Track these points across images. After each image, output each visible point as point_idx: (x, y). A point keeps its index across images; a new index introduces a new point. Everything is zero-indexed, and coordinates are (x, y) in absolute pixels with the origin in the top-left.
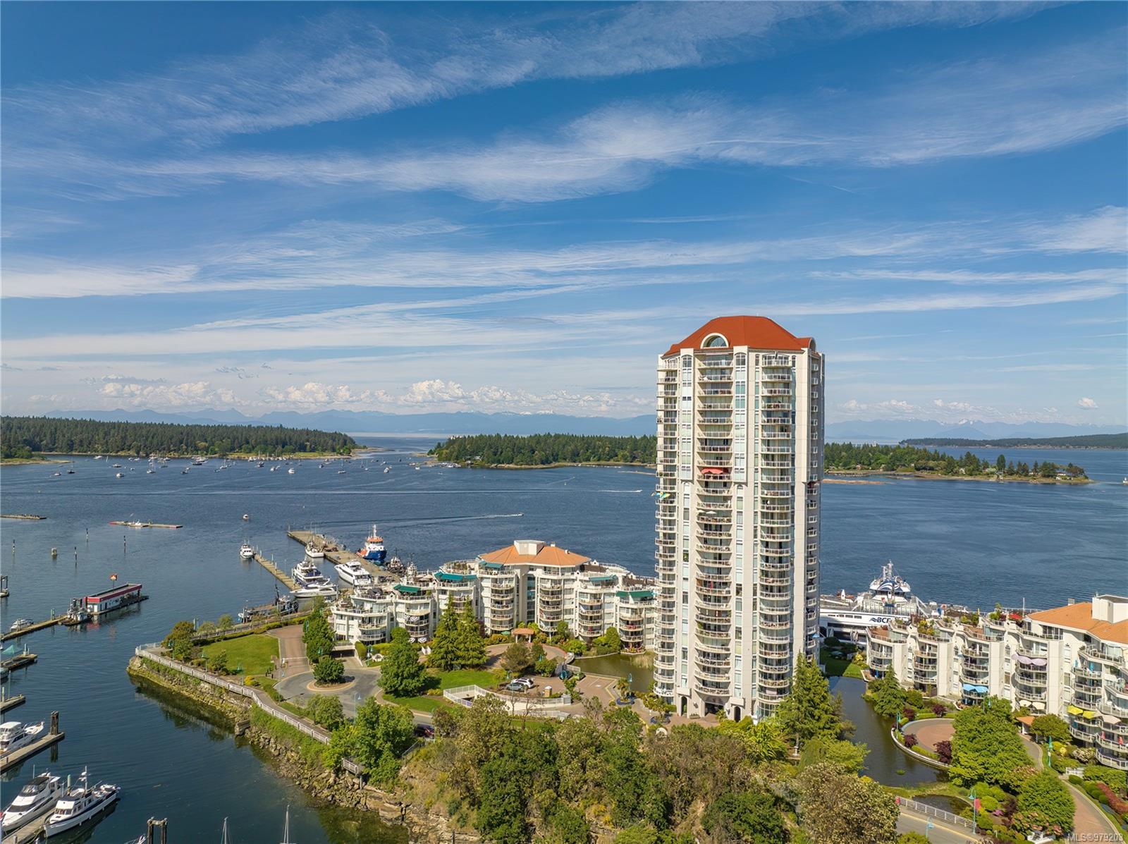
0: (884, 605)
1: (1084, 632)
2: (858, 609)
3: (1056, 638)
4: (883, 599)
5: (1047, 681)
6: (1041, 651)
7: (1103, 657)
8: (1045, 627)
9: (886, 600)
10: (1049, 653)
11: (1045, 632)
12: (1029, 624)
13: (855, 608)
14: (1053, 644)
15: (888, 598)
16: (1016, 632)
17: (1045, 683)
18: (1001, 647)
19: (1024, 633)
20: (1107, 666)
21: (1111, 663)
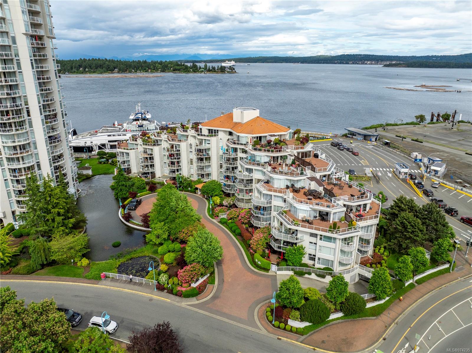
0: (137, 127)
1: (229, 130)
2: (124, 131)
3: (215, 136)
4: (137, 123)
5: (211, 161)
6: (207, 144)
7: (238, 144)
8: (209, 130)
9: (139, 124)
10: (211, 145)
11: (209, 133)
12: (201, 129)
13: (122, 130)
14: (213, 139)
15: (140, 122)
16: (194, 135)
17: (210, 162)
18: (187, 145)
19: (198, 135)
20: (240, 149)
21: (243, 147)
